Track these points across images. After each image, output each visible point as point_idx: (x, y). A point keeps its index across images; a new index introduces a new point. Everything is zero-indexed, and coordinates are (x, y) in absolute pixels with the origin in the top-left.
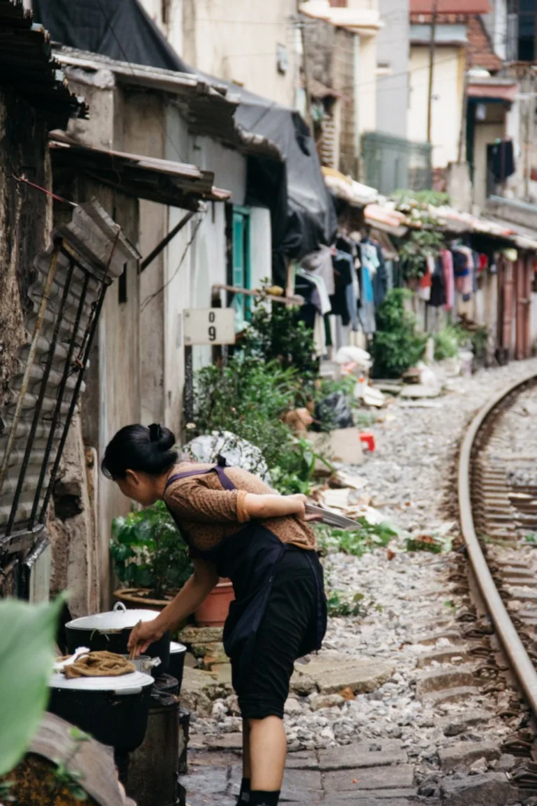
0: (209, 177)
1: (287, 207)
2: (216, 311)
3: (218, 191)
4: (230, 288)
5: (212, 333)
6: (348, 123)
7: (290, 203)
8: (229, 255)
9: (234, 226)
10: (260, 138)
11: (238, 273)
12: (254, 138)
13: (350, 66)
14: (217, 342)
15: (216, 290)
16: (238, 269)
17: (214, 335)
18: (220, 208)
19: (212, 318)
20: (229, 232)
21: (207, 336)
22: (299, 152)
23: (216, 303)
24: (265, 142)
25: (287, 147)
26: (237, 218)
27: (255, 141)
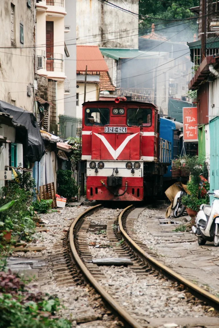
0: (6, 138)
1: (28, 143)
2: (6, 171)
3: (7, 141)
4: (10, 167)
5: (5, 177)
6: (54, 112)
7: (29, 142)
8: (10, 157)
9: (12, 149)
10: (19, 125)
11: (13, 163)
12: (17, 125)
13: (54, 93)
14: (6, 179)
15: (6, 167)
16: (13, 161)
17: (6, 178)
18: (8, 145)
19: (5, 173)
20: (10, 151)
21: (4, 178)
22: (33, 126)
23: (6, 169)
24: (21, 125)
25: (28, 125)
26: (13, 146)
27: (18, 126)
